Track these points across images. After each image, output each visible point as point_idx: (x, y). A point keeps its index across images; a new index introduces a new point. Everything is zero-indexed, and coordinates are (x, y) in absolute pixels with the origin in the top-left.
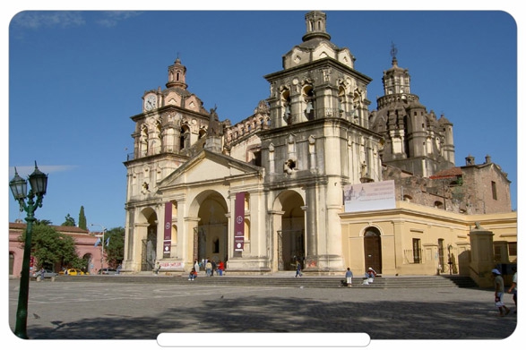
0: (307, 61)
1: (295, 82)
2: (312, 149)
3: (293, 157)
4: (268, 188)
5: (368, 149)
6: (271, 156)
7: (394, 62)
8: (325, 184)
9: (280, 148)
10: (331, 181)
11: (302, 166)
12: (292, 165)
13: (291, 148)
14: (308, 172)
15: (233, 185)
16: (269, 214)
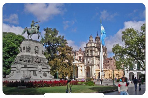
0: (91, 46)
1: (89, 49)
2: (92, 60)
3: (89, 61)
4: (85, 65)
5: (98, 60)
6: (85, 61)
7: (98, 35)
8: (94, 66)
9: (87, 59)
10: (94, 65)
11: (90, 63)
12: (89, 62)
13: (89, 60)
14: (91, 64)
15: (79, 65)
16: (85, 69)
